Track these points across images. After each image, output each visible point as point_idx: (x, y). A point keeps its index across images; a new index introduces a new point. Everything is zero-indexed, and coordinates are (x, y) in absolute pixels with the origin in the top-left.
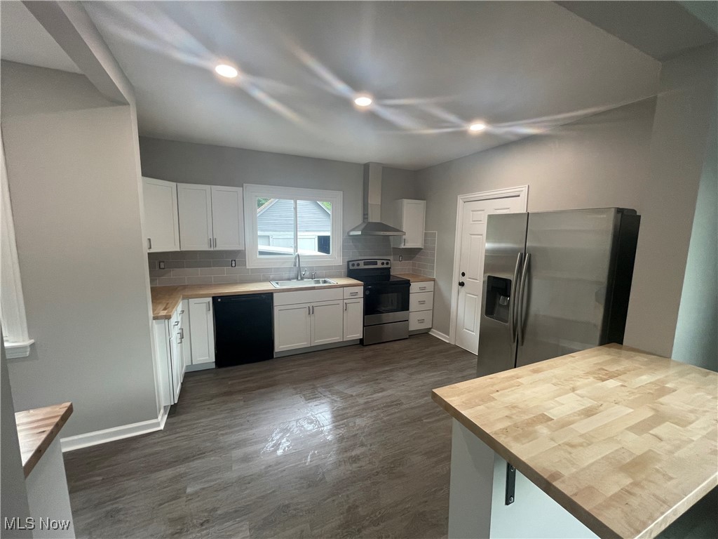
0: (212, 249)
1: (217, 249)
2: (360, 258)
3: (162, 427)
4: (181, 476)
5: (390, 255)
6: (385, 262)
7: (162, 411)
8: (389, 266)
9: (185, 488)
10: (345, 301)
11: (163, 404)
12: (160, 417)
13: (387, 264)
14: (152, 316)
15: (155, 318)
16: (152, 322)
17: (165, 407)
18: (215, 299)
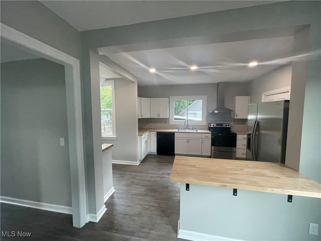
0: (158, 117)
1: (160, 117)
2: (215, 122)
3: (138, 165)
4: (137, 175)
5: (231, 122)
6: (228, 125)
7: (139, 161)
8: (230, 127)
9: (136, 177)
10: (202, 139)
11: (139, 159)
12: (137, 162)
13: (229, 125)
14: (138, 134)
15: (138, 135)
16: (138, 137)
17: (140, 160)
18: (157, 132)
